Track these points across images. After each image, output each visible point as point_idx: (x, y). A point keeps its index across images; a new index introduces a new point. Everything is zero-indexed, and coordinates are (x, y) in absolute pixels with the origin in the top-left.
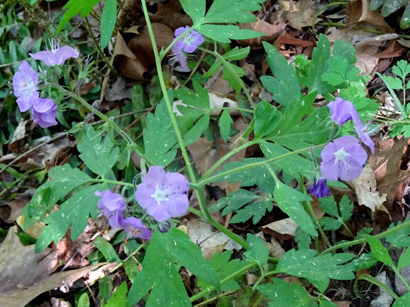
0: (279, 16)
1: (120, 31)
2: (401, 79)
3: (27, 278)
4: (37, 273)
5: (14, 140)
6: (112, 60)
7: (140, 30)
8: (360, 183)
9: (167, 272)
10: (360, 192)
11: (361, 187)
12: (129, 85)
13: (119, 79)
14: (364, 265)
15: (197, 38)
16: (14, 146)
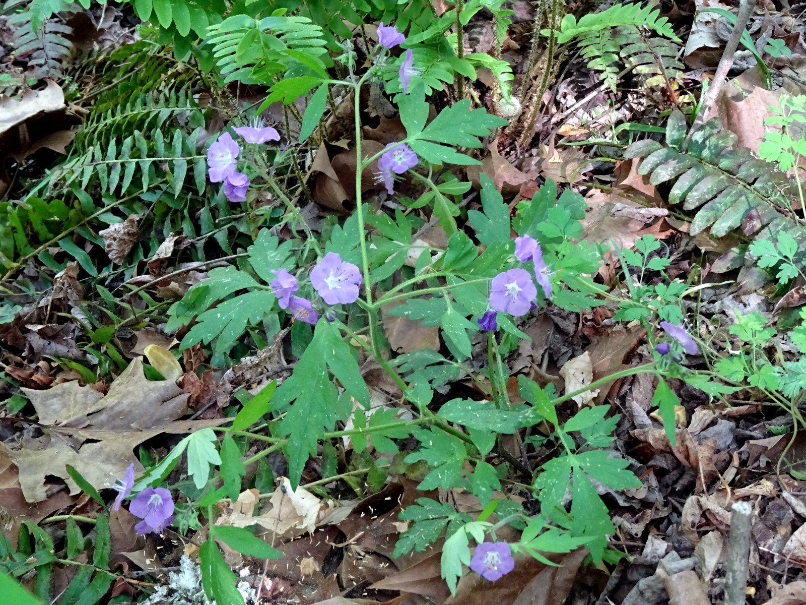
0: (533, 163)
1: (325, 141)
2: (642, 254)
3: (145, 419)
4: (158, 414)
5: (155, 258)
6: (307, 177)
7: (349, 145)
8: (572, 372)
9: (318, 382)
10: (570, 382)
11: (572, 377)
12: (322, 214)
13: (311, 204)
14: (528, 422)
15: (410, 158)
16: (154, 265)
